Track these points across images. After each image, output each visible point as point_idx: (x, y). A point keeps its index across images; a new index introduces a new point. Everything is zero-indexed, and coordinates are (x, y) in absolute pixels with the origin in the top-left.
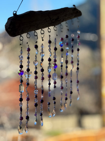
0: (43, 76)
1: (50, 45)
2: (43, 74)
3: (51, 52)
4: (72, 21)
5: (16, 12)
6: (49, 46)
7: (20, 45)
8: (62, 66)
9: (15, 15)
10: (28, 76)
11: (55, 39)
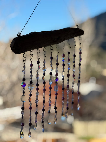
0: (44, 88)
1: (52, 60)
2: (44, 86)
3: (52, 67)
4: (74, 39)
5: (20, 34)
6: (51, 62)
7: (24, 61)
8: (63, 79)
9: (19, 36)
10: (31, 88)
11: (57, 56)
